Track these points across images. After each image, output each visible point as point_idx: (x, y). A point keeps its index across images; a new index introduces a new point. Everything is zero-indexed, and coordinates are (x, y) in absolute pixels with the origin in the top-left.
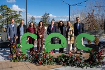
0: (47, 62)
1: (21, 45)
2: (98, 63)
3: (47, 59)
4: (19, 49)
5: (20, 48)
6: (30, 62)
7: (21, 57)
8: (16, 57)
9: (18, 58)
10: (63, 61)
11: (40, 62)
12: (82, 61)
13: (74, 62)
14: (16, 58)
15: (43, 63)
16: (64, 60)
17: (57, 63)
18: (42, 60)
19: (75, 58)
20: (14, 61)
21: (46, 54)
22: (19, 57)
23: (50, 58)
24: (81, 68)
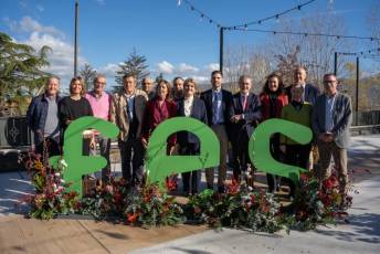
0: (154, 216)
1: (63, 162)
2: (323, 216)
3: (156, 206)
4: (58, 174)
5: (59, 170)
6: (97, 220)
7: (62, 201)
8: (47, 202)
9: (52, 206)
10: (208, 214)
11: (131, 218)
12: (273, 211)
13: (245, 214)
14: (46, 207)
15: (140, 219)
16: (212, 209)
17: (188, 219)
18: (137, 209)
19: (248, 201)
20: (39, 217)
21: (151, 191)
22: (57, 203)
23: (165, 204)
24: (271, 232)
